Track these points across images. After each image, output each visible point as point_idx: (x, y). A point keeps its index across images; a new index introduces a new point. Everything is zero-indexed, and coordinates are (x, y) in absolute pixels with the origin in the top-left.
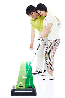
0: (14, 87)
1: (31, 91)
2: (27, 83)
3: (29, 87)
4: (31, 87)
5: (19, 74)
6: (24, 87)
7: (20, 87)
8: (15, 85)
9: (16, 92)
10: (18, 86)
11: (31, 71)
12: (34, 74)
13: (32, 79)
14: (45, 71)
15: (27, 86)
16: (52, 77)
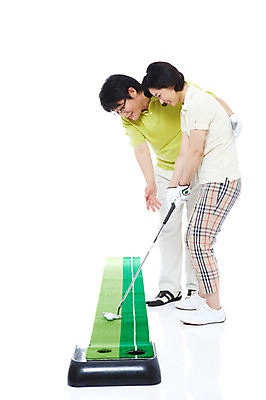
0: (78, 352)
1: (141, 369)
2: (126, 337)
3: (134, 353)
4: (139, 352)
5: (98, 305)
6: (115, 355)
7: (102, 352)
8: (82, 347)
9: (86, 370)
10: (93, 349)
11: (140, 293)
12: (152, 304)
13: (144, 325)
14: (190, 291)
15: (126, 348)
16: (215, 315)
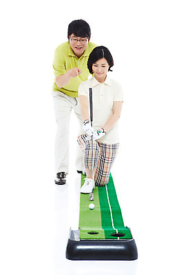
3: (116, 235)
4: (120, 235)
6: (102, 236)
7: (91, 233)
8: (74, 230)
9: (79, 247)
10: (84, 231)
15: (109, 232)
